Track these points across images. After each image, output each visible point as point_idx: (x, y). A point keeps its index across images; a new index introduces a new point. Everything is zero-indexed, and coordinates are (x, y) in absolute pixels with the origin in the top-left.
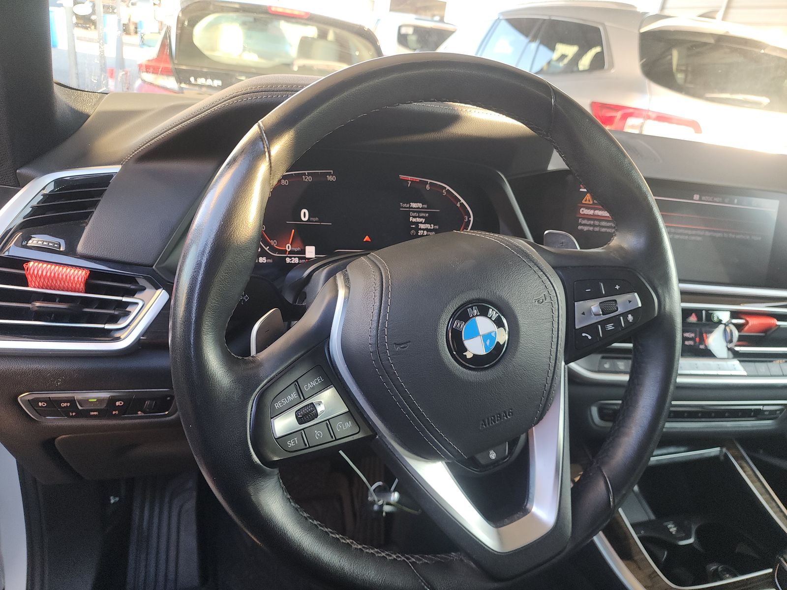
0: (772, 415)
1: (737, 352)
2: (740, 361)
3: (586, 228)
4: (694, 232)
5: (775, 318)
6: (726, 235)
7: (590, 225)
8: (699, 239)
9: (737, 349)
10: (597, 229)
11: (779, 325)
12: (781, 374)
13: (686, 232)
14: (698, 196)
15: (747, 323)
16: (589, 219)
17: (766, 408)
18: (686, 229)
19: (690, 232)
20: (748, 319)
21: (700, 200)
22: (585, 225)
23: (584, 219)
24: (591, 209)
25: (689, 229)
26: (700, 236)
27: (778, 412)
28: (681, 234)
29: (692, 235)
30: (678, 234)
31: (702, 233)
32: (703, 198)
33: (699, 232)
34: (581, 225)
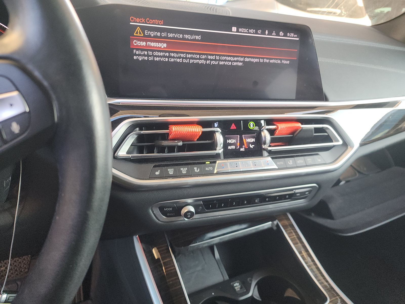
0: (303, 196)
1: (270, 151)
2: (272, 158)
3: (140, 58)
4: (236, 59)
5: (299, 122)
6: (261, 61)
7: (144, 55)
8: (240, 64)
9: (270, 148)
10: (151, 59)
11: (302, 128)
12: (305, 165)
13: (229, 58)
14: (236, 28)
15: (278, 127)
16: (142, 50)
17: (297, 191)
18: (229, 56)
19: (232, 59)
20: (278, 125)
21: (238, 31)
22: (139, 55)
23: (137, 49)
24: (143, 41)
25: (231, 56)
26: (240, 62)
27: (307, 193)
28: (225, 60)
29: (234, 61)
30: (222, 61)
31: (242, 59)
32: (240, 30)
33: (240, 59)
34: (136, 55)
